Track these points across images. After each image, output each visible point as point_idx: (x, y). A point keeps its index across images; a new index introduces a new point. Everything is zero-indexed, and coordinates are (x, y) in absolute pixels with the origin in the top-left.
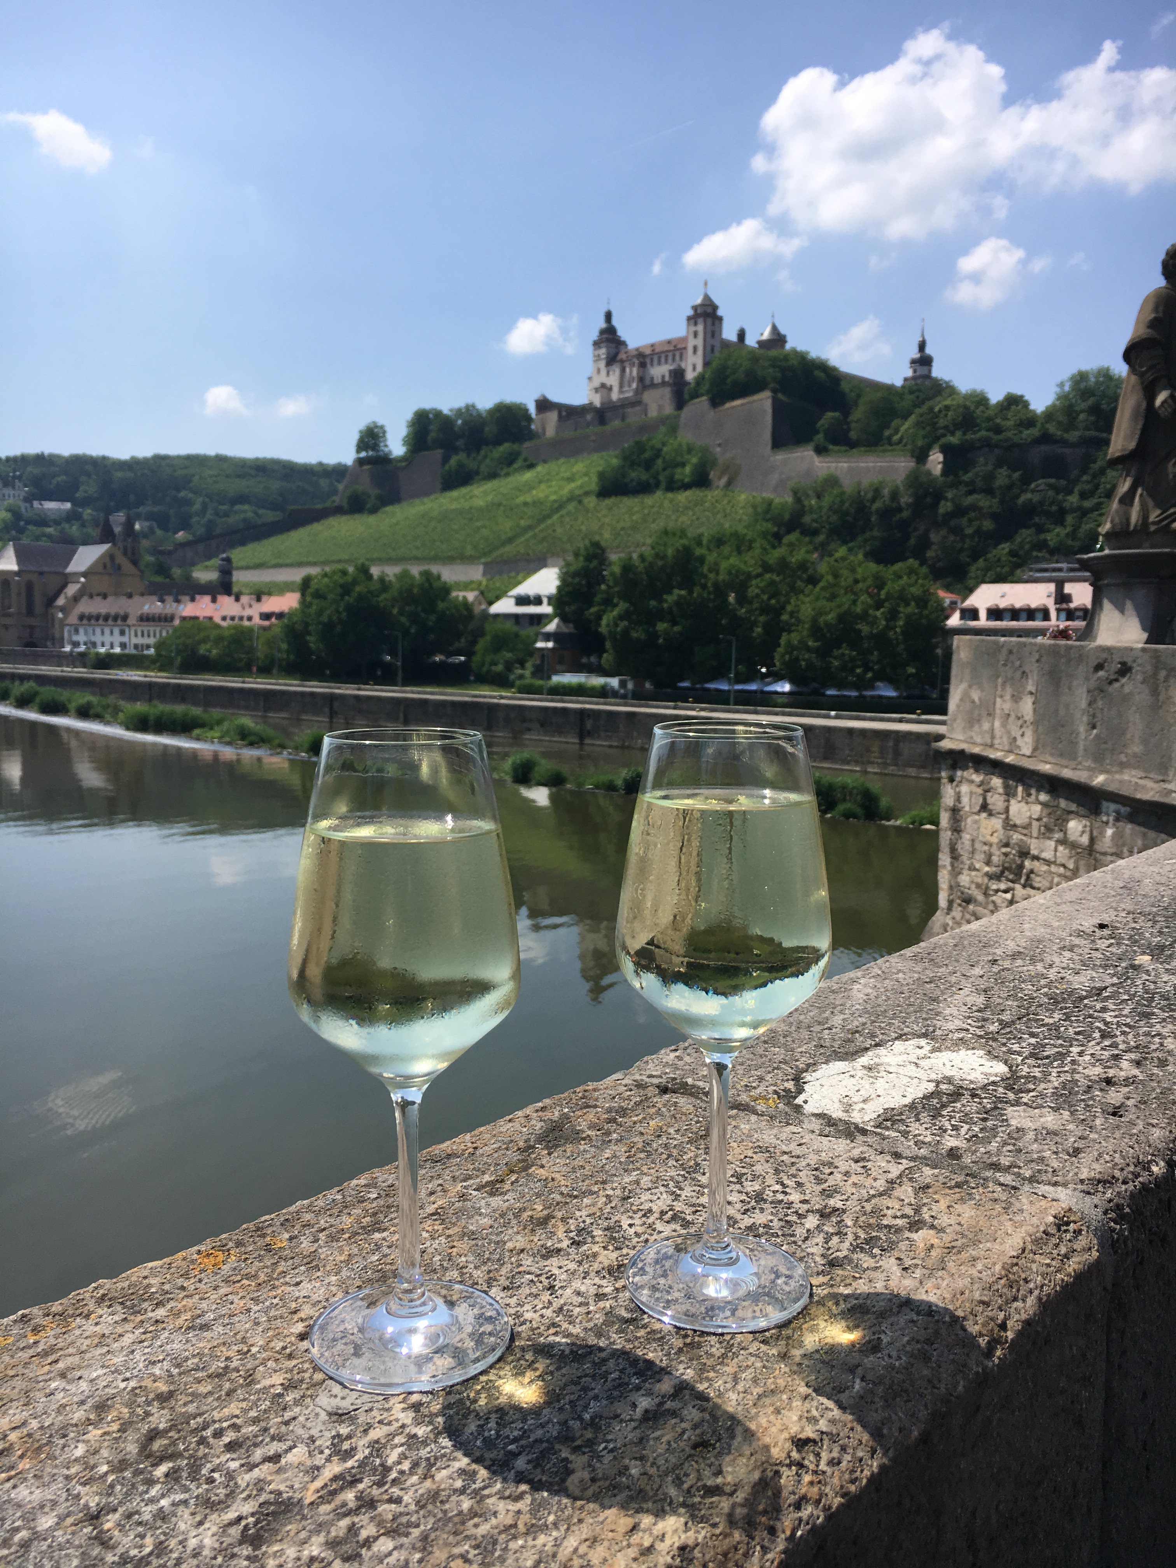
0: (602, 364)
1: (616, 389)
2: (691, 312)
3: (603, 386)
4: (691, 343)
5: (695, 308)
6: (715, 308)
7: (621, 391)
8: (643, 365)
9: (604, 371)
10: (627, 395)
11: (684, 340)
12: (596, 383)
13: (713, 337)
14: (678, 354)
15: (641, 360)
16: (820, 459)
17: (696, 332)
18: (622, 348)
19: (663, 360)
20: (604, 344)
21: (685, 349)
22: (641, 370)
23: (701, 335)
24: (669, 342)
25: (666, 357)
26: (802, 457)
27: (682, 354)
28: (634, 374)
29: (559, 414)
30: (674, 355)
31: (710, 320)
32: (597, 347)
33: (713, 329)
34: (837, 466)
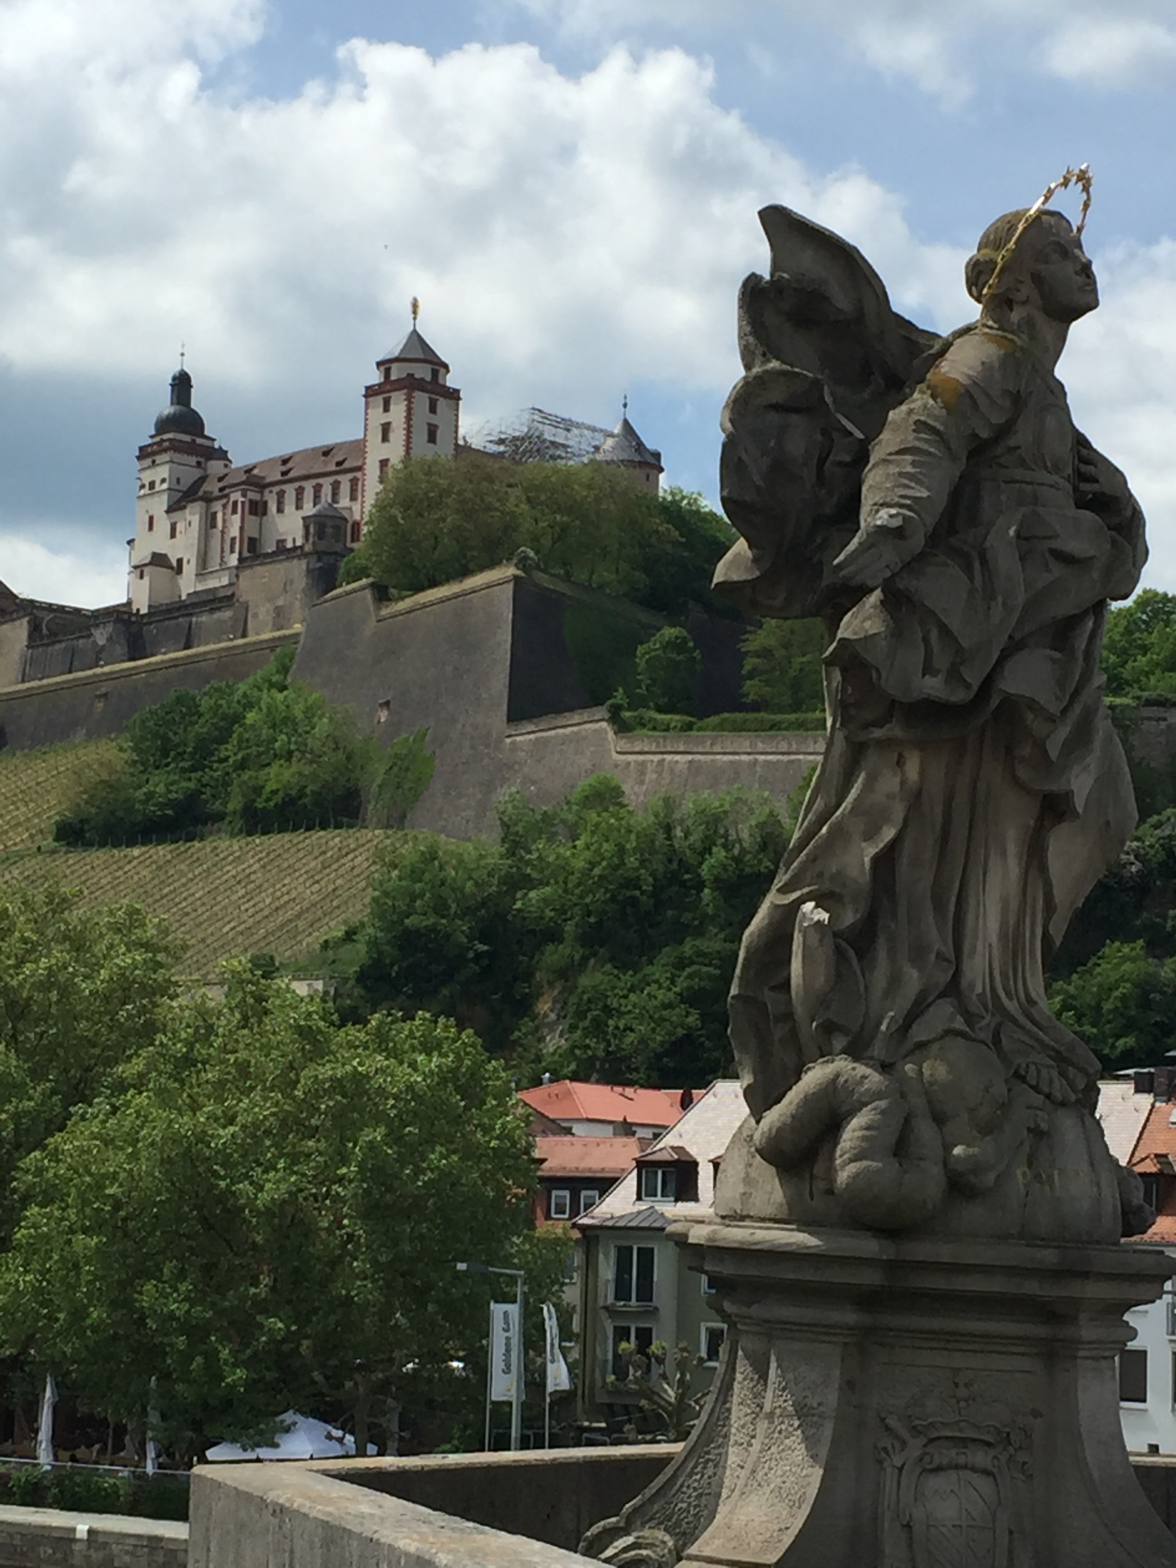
0: (160, 504)
1: (190, 569)
2: (375, 377)
3: (159, 560)
4: (376, 452)
5: (384, 365)
6: (439, 366)
7: (202, 572)
8: (258, 509)
9: (163, 524)
10: (212, 583)
11: (359, 447)
12: (143, 554)
13: (432, 438)
14: (345, 481)
15: (253, 495)
16: (623, 745)
17: (386, 429)
18: (215, 467)
19: (309, 494)
20: (166, 457)
21: (360, 469)
22: (252, 520)
23: (398, 435)
24: (327, 452)
25: (318, 489)
26: (579, 739)
27: (354, 482)
28: (235, 532)
29: (35, 629)
30: (336, 486)
31: (422, 399)
32: (148, 462)
33: (434, 419)
34: (661, 763)
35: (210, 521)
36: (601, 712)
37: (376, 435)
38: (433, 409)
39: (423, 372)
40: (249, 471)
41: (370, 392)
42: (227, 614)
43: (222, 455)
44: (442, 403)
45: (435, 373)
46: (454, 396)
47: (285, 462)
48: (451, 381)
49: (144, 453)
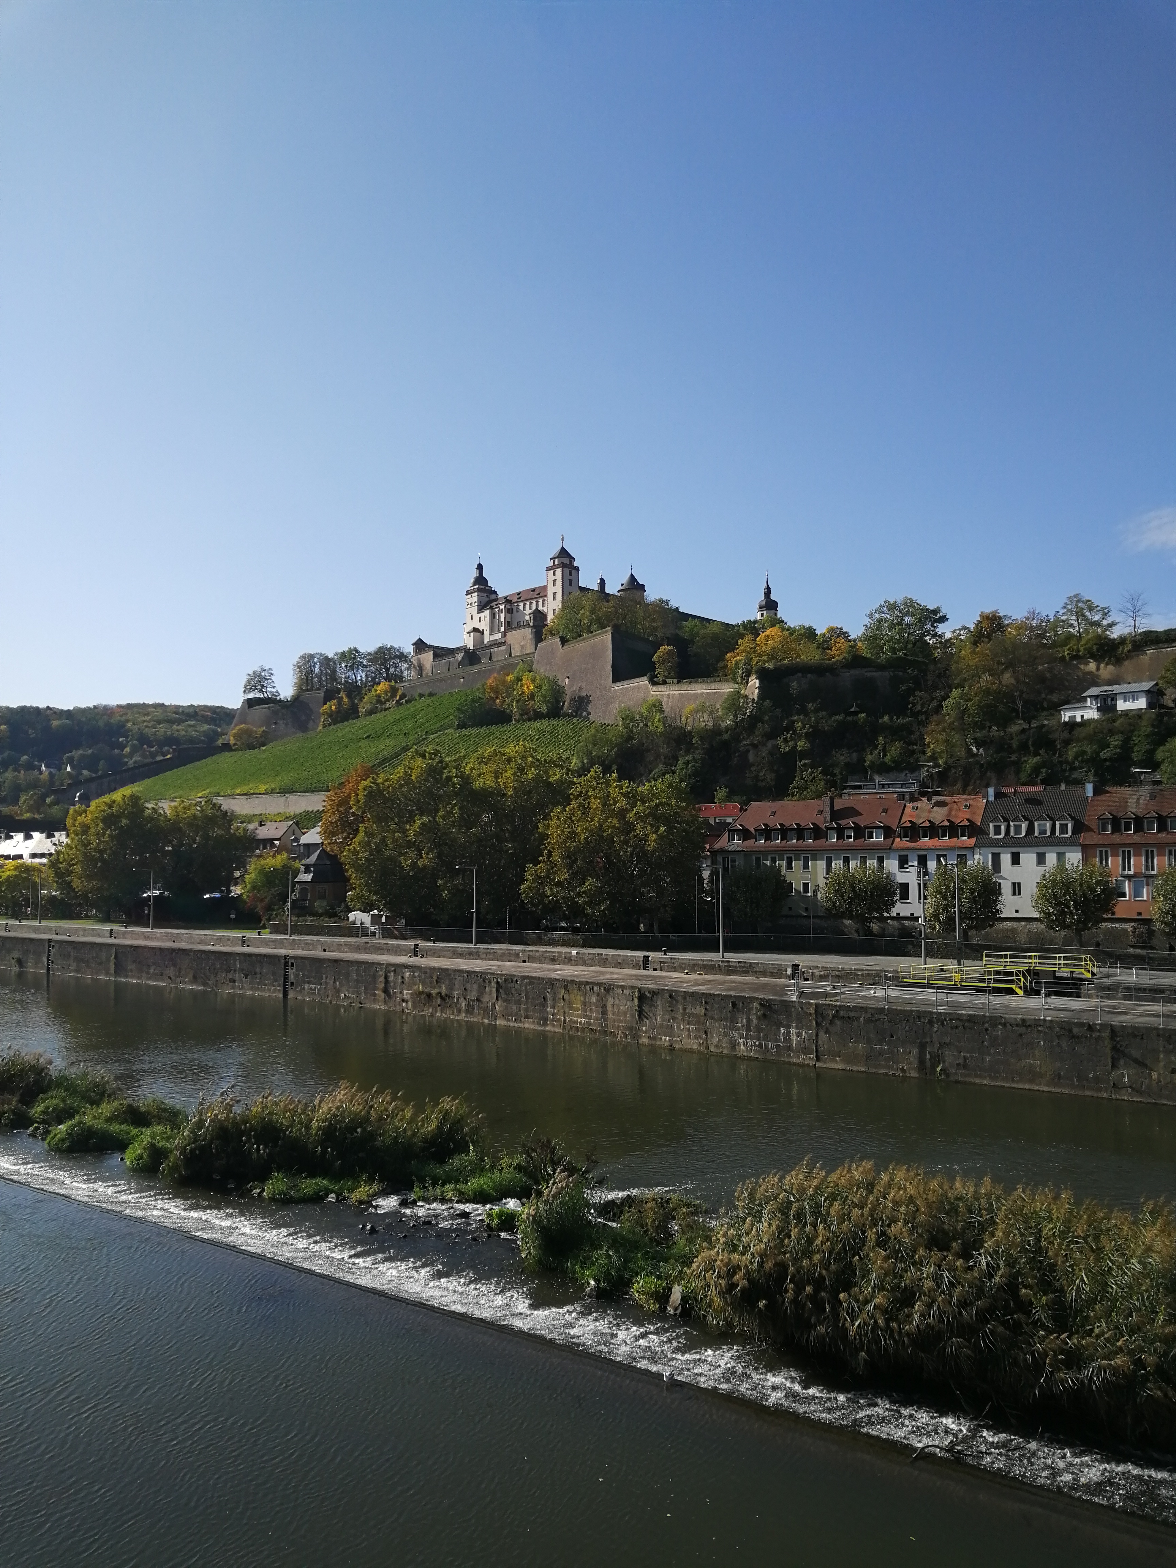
0: (475, 610)
1: (487, 633)
2: (550, 563)
3: (475, 630)
4: (551, 589)
5: (553, 559)
6: (572, 558)
7: (492, 634)
8: (510, 610)
9: (476, 617)
10: (496, 637)
11: (545, 588)
12: (470, 628)
13: (571, 585)
14: (541, 601)
15: (509, 607)
16: (655, 688)
17: (555, 581)
18: (493, 597)
19: (528, 606)
20: (476, 594)
21: (546, 596)
22: (509, 615)
23: (559, 583)
24: (534, 590)
25: (531, 603)
26: (638, 687)
27: (544, 600)
28: (502, 619)
29: (436, 656)
30: (537, 602)
31: (567, 570)
32: (469, 596)
33: (571, 578)
34: (669, 695)
35: (493, 616)
36: (645, 678)
37: (551, 584)
38: (570, 574)
39: (566, 561)
40: (506, 598)
41: (548, 569)
42: (503, 648)
43: (495, 592)
44: (573, 572)
45: (571, 562)
46: (577, 569)
47: (518, 594)
48: (576, 564)
49: (468, 593)
